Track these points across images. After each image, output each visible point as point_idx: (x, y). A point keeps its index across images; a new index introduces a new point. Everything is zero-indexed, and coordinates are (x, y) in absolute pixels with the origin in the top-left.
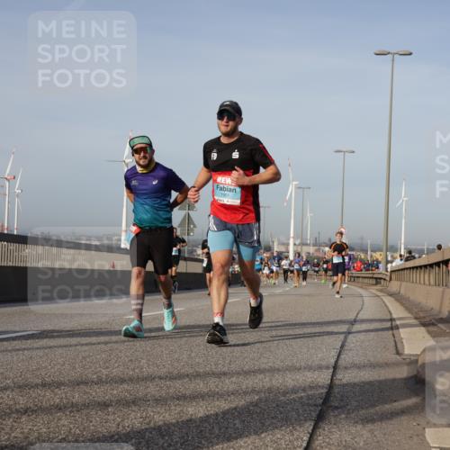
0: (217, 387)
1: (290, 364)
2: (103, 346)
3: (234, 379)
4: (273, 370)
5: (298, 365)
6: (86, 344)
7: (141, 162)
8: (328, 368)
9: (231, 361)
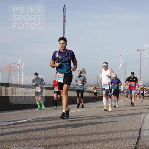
0: (97, 138)
1: (123, 129)
3: (103, 135)
4: (117, 132)
5: (126, 129)
6: (49, 124)
8: (137, 130)
9: (101, 129)
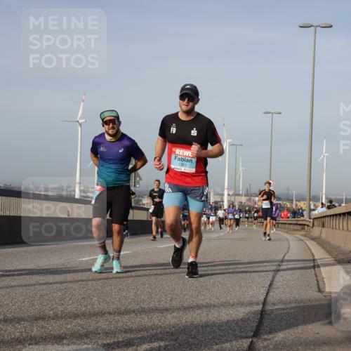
0: (160, 321)
2: (59, 285)
3: (175, 314)
6: (45, 284)
7: (110, 132)
9: (172, 298)
